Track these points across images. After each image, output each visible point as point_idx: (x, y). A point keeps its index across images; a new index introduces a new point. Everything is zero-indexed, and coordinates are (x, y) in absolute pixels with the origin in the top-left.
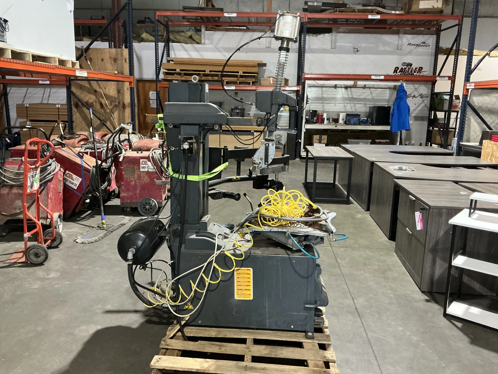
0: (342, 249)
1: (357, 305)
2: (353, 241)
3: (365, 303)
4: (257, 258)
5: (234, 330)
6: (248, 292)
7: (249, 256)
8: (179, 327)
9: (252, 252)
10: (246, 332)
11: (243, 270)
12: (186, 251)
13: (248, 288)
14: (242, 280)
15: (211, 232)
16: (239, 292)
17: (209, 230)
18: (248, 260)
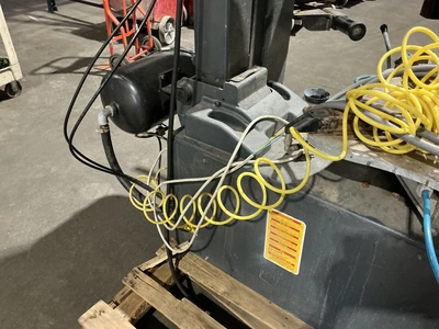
4: (323, 209)
5: (260, 296)
6: (291, 260)
7: (303, 197)
8: (166, 258)
9: (315, 188)
10: (278, 313)
11: (285, 218)
12: (185, 139)
13: (292, 253)
14: (281, 234)
15: (244, 111)
16: (273, 251)
17: (242, 106)
18: (301, 203)
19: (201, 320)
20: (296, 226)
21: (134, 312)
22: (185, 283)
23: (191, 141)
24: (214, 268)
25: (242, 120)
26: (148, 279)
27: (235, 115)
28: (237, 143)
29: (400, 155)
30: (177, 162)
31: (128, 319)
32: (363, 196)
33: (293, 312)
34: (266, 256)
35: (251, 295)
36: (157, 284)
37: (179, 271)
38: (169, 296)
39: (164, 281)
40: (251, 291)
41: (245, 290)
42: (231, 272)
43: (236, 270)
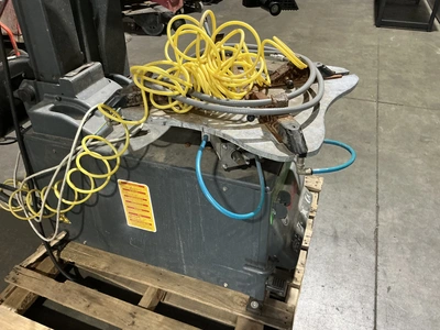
0: (393, 108)
1: (380, 223)
2: (416, 94)
3: (396, 221)
4: (154, 170)
5: (137, 262)
6: (147, 220)
7: (138, 164)
8: (45, 250)
9: (148, 155)
10: (154, 272)
11: (132, 185)
12: (34, 135)
13: (146, 214)
14: (134, 201)
15: (83, 101)
16: (134, 217)
17: (80, 97)
18: (138, 169)
19: (83, 294)
20: (142, 190)
21: (20, 304)
22: (72, 272)
23: (40, 136)
24: (95, 250)
25: (82, 109)
26: (30, 272)
27: (74, 106)
28: (77, 128)
29: (186, 113)
30: (32, 157)
31: (14, 310)
32: (184, 154)
33: (164, 267)
34: (129, 224)
35: (130, 264)
36: (39, 275)
37: (61, 261)
38: (53, 282)
39: (48, 272)
40: (130, 260)
41: (125, 262)
42: (108, 249)
43: (111, 245)
